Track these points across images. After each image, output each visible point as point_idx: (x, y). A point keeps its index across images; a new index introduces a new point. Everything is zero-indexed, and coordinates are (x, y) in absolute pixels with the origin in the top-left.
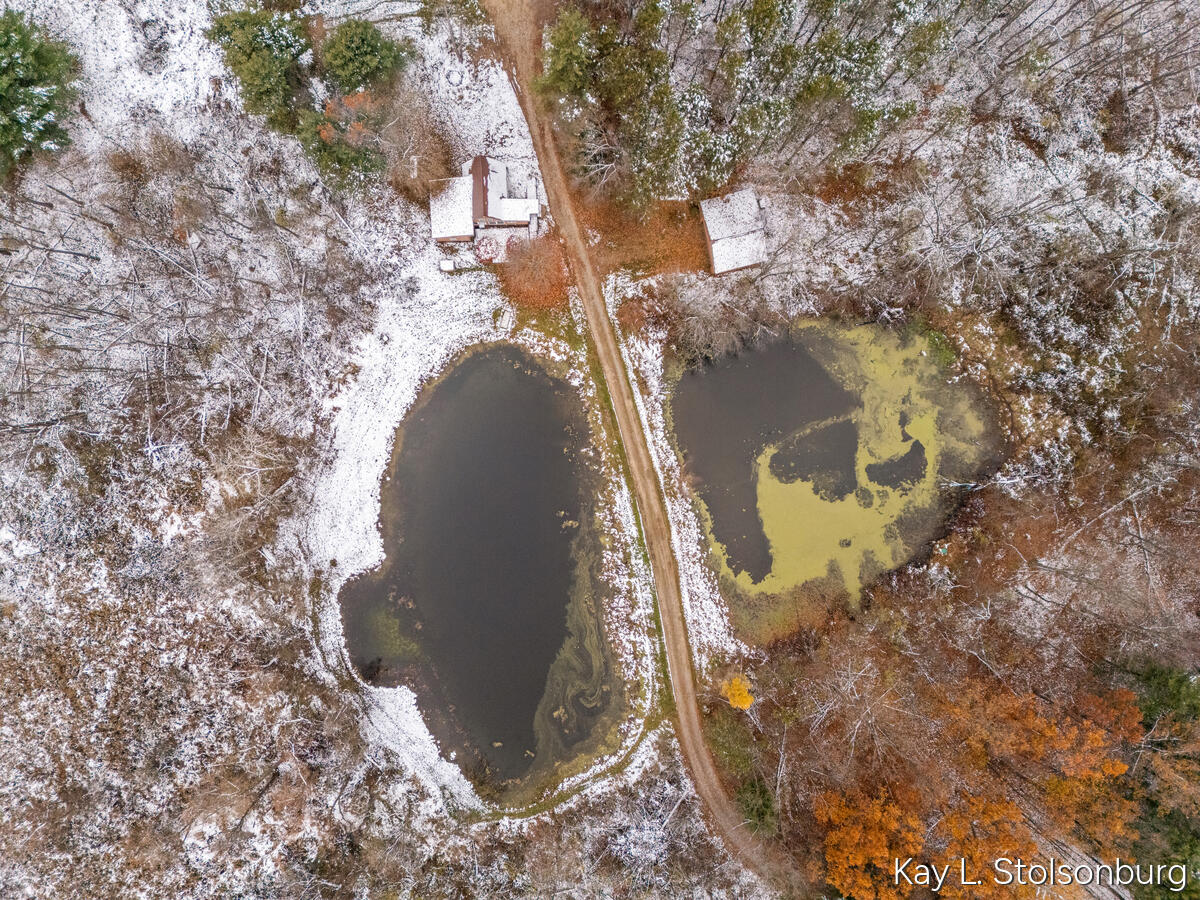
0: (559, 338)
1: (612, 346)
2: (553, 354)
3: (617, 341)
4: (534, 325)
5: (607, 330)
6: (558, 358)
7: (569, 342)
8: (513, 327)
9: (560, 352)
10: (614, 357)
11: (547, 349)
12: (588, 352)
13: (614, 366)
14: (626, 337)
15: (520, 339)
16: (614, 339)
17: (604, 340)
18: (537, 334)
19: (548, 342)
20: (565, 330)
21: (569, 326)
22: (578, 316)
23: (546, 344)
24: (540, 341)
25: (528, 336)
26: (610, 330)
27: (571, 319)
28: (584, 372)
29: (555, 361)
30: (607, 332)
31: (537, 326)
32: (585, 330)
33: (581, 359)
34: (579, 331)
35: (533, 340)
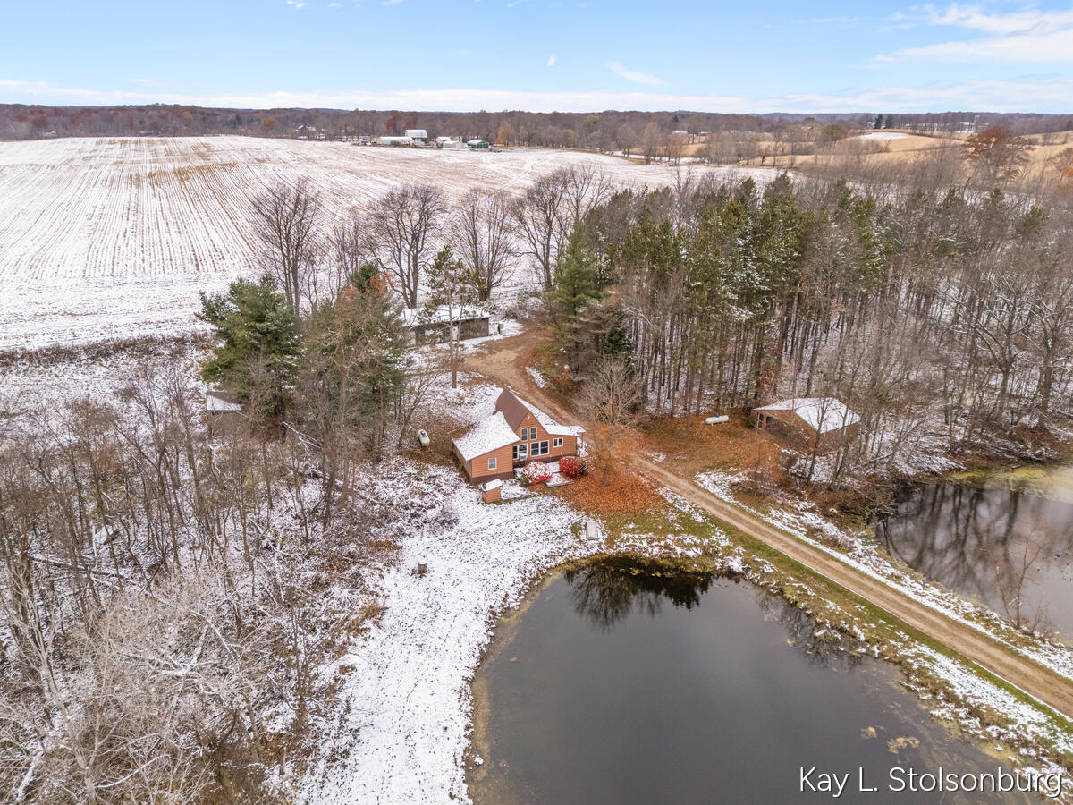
0: (677, 533)
2: (679, 550)
4: (634, 529)
7: (694, 533)
8: (606, 537)
9: (689, 547)
10: (767, 529)
11: (667, 547)
12: (728, 534)
13: (775, 537)
14: (766, 513)
15: (622, 546)
16: (752, 516)
17: (739, 520)
18: (644, 536)
19: (664, 540)
20: (680, 524)
21: (681, 518)
22: (688, 507)
23: (663, 543)
24: (652, 542)
25: (631, 541)
26: (738, 511)
27: (680, 512)
28: (739, 555)
29: (688, 558)
30: (736, 512)
31: (639, 528)
32: (707, 516)
33: (723, 544)
34: (700, 519)
35: (641, 543)
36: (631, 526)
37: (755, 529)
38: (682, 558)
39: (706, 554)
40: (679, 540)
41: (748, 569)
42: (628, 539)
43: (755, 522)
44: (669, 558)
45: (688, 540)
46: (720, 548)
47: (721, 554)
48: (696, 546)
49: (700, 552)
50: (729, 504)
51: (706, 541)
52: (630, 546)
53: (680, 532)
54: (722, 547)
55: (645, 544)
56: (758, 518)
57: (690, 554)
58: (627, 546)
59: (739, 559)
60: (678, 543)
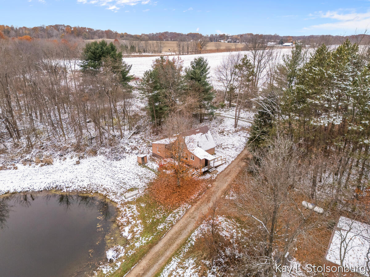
0: (144, 223)
1: (168, 253)
2: (127, 229)
3: (176, 253)
4: (141, 207)
5: (179, 241)
6: (125, 234)
8: (130, 200)
15: (125, 208)
18: (135, 212)
21: (158, 220)
23: (132, 220)
25: (130, 209)
27: (166, 217)
32: (164, 229)
34: (160, 227)
55: (129, 215)
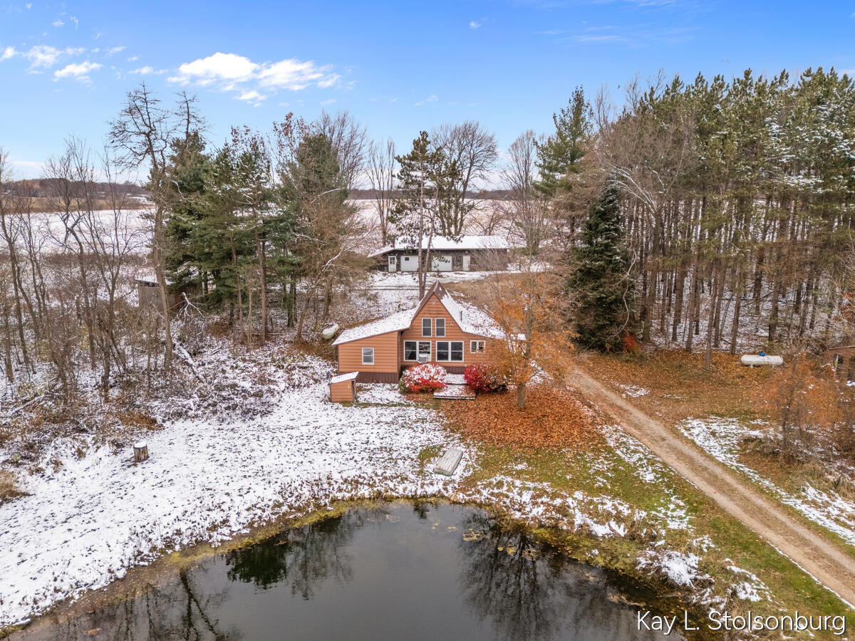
0: (595, 490)
7: (626, 497)
8: (466, 474)
9: (604, 518)
10: (783, 518)
11: (563, 510)
12: (693, 510)
13: (794, 533)
14: (795, 490)
15: (485, 493)
16: (761, 491)
17: (730, 492)
18: (531, 485)
19: (562, 497)
20: (607, 478)
21: (615, 470)
22: (637, 456)
23: (558, 502)
24: (540, 496)
25: (505, 488)
26: (735, 477)
27: (620, 460)
28: (700, 552)
29: (590, 535)
30: (729, 479)
31: (531, 473)
32: (663, 475)
33: (673, 525)
34: (649, 477)
35: (520, 494)
36: (520, 467)
37: (757, 512)
38: (579, 533)
39: (632, 537)
40: (591, 502)
41: (703, 584)
42: (500, 485)
43: (760, 502)
44: (555, 528)
45: (609, 506)
46: (663, 532)
47: (661, 543)
48: (619, 519)
49: (621, 531)
50: (723, 465)
51: (640, 515)
52: (498, 495)
53: (601, 490)
54: (669, 530)
55: (526, 497)
56: (771, 496)
57: (600, 530)
58: (492, 494)
59: (693, 560)
60: (586, 508)
